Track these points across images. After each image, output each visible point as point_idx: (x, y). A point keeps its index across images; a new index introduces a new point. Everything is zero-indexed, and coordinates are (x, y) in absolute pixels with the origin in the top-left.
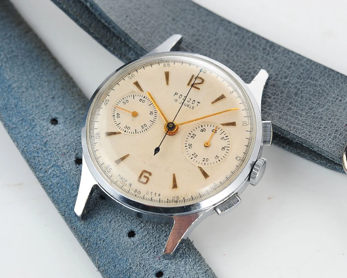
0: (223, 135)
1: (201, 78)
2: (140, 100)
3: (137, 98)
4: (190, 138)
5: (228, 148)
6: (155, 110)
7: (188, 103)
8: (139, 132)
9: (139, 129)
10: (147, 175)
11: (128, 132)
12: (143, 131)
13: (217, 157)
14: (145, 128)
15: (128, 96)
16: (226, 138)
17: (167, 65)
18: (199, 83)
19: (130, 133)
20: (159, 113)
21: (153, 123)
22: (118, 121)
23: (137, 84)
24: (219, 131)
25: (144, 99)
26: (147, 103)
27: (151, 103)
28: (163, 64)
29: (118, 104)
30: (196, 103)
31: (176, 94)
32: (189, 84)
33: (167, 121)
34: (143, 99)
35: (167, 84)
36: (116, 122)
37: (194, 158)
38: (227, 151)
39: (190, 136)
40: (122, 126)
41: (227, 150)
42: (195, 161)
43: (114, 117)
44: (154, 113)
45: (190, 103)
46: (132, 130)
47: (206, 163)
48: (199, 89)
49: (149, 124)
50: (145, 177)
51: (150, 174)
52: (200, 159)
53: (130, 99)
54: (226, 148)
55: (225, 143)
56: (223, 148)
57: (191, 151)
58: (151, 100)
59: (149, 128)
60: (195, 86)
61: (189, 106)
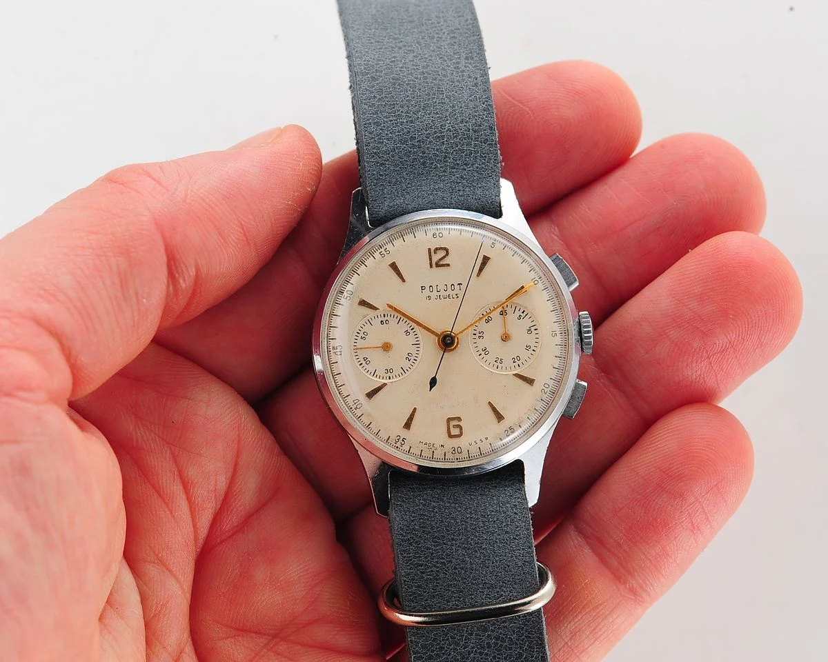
0: (518, 313)
1: (441, 248)
2: (382, 322)
3: (377, 322)
4: (478, 340)
5: (535, 327)
6: (409, 325)
7: (447, 293)
8: (408, 369)
9: (406, 364)
10: (456, 423)
11: (394, 377)
12: (412, 364)
13: (528, 347)
14: (412, 358)
15: (363, 326)
16: (524, 314)
17: (385, 253)
18: (444, 257)
19: (397, 376)
20: (417, 328)
21: (418, 346)
22: (371, 368)
23: (363, 303)
24: (509, 310)
25: (386, 318)
26: (393, 321)
27: (399, 318)
28: (378, 253)
29: (356, 344)
30: (457, 287)
31: (423, 288)
32: (431, 266)
33: (436, 334)
34: (384, 319)
35: (404, 280)
36: (369, 372)
37: (500, 365)
38: (536, 332)
39: (477, 337)
40: (381, 372)
41: (536, 330)
42: (504, 368)
43: (362, 366)
44: (411, 332)
45: (449, 292)
46: (397, 371)
47: (520, 363)
48: (448, 265)
49: (413, 350)
50: (454, 426)
51: (459, 419)
52: (508, 362)
53: (367, 328)
54: (533, 329)
55: (526, 323)
56: (529, 330)
57: (491, 358)
58: (396, 314)
59: (417, 355)
60: (441, 263)
61: (451, 297)
